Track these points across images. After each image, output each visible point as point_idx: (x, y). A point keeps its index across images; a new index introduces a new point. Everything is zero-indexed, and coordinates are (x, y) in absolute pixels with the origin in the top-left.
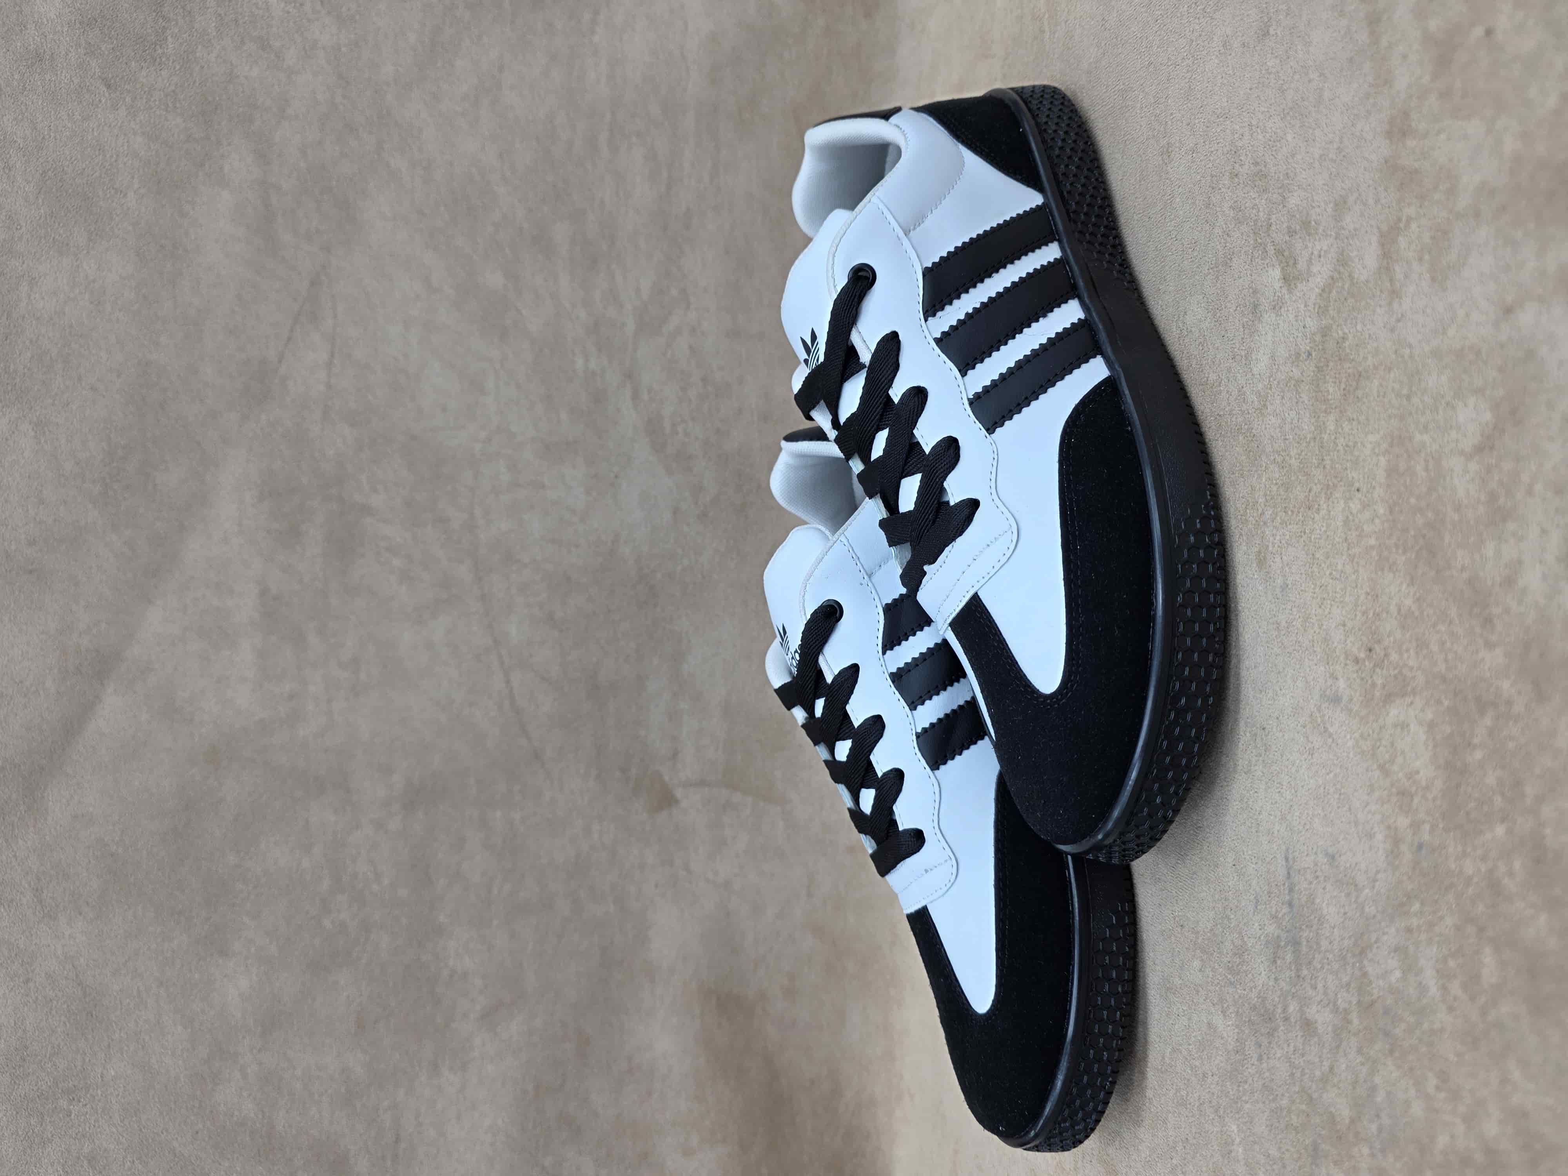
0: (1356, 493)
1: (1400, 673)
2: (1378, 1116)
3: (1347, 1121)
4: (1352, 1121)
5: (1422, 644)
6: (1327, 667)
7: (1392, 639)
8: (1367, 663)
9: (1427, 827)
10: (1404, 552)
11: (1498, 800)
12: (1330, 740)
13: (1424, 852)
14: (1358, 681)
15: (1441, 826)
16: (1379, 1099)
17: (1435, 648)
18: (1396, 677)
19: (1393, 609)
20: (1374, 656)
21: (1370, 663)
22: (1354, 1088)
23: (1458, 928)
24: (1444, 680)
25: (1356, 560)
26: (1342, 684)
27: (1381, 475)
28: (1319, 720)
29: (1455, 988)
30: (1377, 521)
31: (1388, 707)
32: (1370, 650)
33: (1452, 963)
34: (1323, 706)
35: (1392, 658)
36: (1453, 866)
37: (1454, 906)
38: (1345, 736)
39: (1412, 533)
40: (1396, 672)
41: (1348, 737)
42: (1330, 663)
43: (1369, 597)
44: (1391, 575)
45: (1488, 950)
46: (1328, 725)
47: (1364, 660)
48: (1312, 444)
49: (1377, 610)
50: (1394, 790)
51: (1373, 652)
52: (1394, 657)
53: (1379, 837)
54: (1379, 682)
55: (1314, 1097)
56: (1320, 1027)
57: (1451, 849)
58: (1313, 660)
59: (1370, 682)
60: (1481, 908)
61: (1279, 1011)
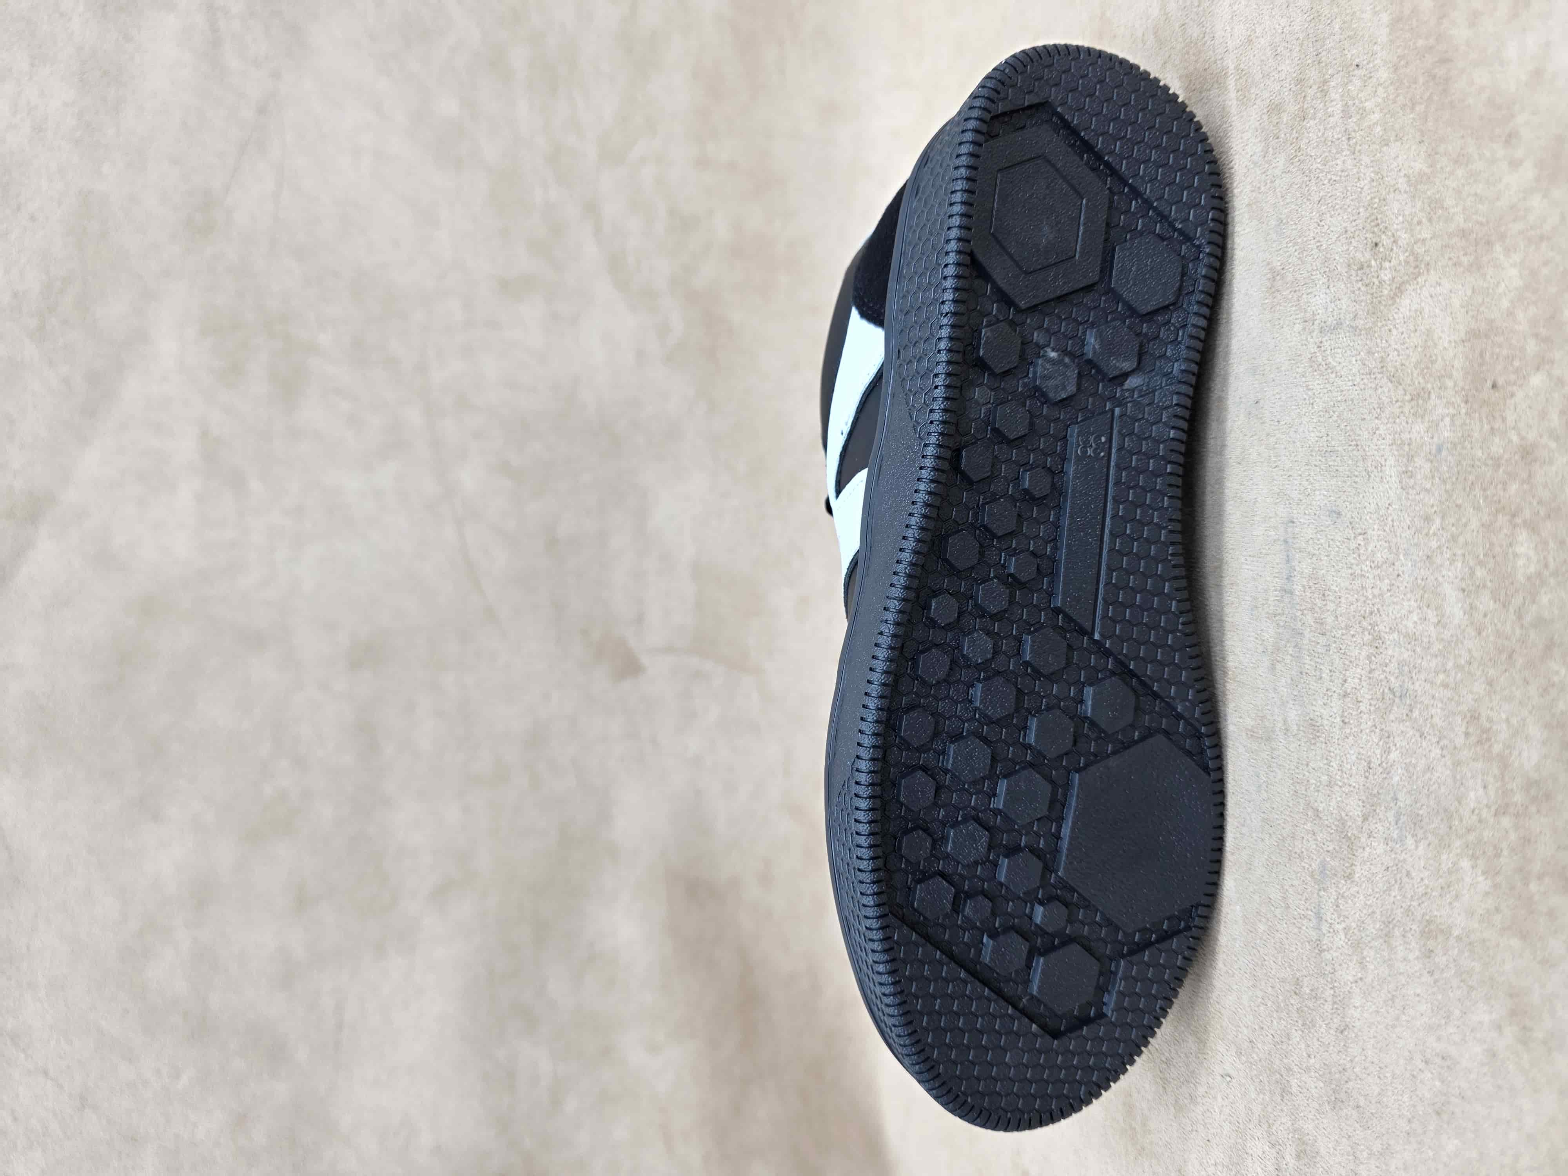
0: (1356, 72)
1: (1412, 253)
2: (1396, 799)
3: (1360, 820)
4: (1365, 819)
5: (1436, 205)
6: (1328, 291)
7: (1401, 218)
8: (1373, 263)
9: (1447, 420)
10: (1413, 109)
11: (1532, 347)
12: (1333, 375)
13: (1444, 453)
14: (1363, 289)
15: (1463, 411)
16: (1396, 779)
17: (1449, 202)
18: (1407, 262)
19: (1402, 184)
20: (1381, 249)
21: (1376, 260)
22: (1367, 778)
23: (1488, 527)
24: (1464, 234)
25: (1358, 148)
26: (1344, 303)
27: (1383, 34)
28: (1320, 359)
29: (1485, 603)
30: (1380, 90)
31: (1398, 300)
32: (1376, 245)
33: (1480, 573)
34: (1324, 340)
35: (1400, 243)
36: (1479, 453)
37: (1481, 501)
38: (1350, 362)
39: (1421, 80)
40: (1407, 254)
41: (1354, 362)
42: (1331, 286)
43: (1375, 184)
44: (1398, 144)
45: (1523, 535)
46: (1330, 360)
47: (1370, 261)
48: (1305, 43)
49: (1384, 194)
50: (1408, 397)
51: (1380, 245)
52: (1404, 238)
53: (1391, 461)
54: (1386, 276)
55: (1320, 809)
56: (1326, 722)
57: (1476, 435)
58: (1311, 293)
59: (1377, 283)
60: (1514, 488)
61: (1280, 725)
